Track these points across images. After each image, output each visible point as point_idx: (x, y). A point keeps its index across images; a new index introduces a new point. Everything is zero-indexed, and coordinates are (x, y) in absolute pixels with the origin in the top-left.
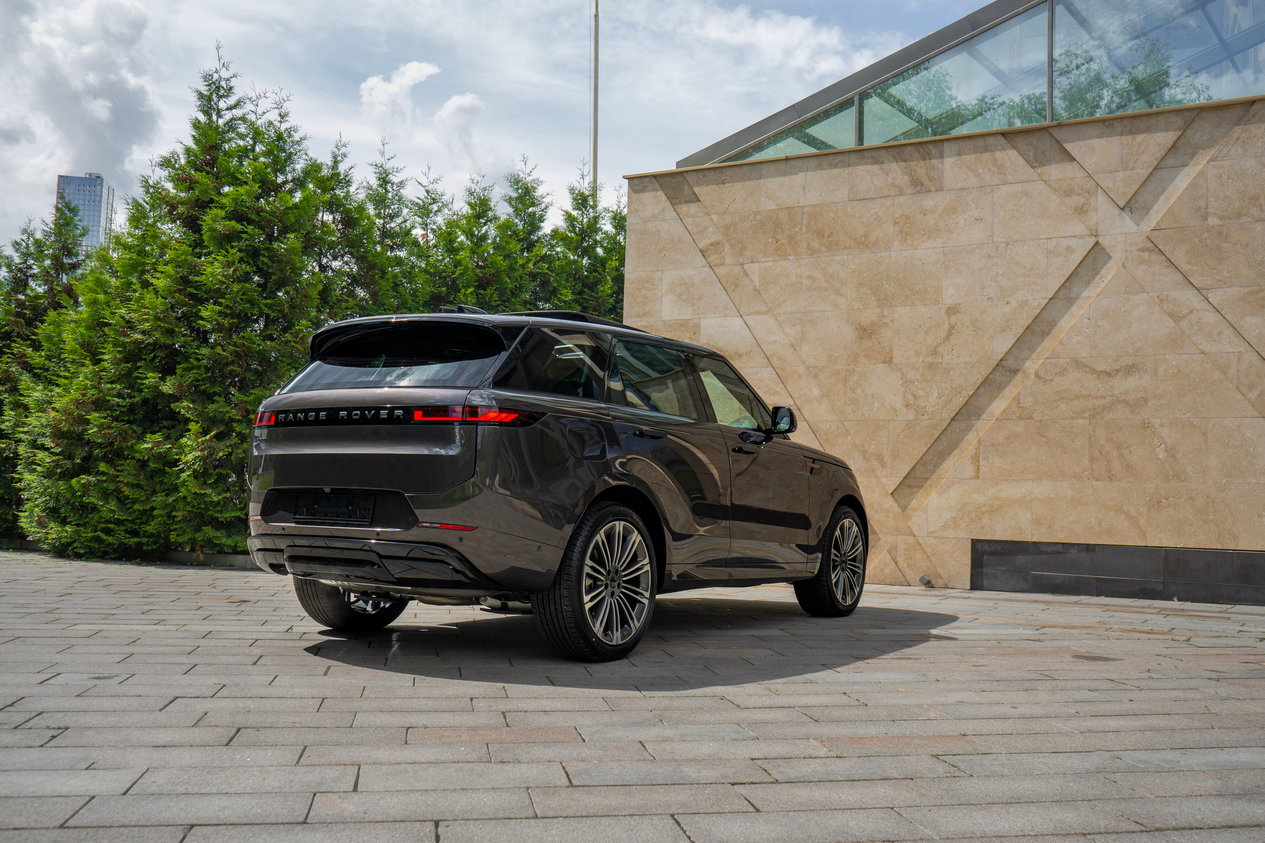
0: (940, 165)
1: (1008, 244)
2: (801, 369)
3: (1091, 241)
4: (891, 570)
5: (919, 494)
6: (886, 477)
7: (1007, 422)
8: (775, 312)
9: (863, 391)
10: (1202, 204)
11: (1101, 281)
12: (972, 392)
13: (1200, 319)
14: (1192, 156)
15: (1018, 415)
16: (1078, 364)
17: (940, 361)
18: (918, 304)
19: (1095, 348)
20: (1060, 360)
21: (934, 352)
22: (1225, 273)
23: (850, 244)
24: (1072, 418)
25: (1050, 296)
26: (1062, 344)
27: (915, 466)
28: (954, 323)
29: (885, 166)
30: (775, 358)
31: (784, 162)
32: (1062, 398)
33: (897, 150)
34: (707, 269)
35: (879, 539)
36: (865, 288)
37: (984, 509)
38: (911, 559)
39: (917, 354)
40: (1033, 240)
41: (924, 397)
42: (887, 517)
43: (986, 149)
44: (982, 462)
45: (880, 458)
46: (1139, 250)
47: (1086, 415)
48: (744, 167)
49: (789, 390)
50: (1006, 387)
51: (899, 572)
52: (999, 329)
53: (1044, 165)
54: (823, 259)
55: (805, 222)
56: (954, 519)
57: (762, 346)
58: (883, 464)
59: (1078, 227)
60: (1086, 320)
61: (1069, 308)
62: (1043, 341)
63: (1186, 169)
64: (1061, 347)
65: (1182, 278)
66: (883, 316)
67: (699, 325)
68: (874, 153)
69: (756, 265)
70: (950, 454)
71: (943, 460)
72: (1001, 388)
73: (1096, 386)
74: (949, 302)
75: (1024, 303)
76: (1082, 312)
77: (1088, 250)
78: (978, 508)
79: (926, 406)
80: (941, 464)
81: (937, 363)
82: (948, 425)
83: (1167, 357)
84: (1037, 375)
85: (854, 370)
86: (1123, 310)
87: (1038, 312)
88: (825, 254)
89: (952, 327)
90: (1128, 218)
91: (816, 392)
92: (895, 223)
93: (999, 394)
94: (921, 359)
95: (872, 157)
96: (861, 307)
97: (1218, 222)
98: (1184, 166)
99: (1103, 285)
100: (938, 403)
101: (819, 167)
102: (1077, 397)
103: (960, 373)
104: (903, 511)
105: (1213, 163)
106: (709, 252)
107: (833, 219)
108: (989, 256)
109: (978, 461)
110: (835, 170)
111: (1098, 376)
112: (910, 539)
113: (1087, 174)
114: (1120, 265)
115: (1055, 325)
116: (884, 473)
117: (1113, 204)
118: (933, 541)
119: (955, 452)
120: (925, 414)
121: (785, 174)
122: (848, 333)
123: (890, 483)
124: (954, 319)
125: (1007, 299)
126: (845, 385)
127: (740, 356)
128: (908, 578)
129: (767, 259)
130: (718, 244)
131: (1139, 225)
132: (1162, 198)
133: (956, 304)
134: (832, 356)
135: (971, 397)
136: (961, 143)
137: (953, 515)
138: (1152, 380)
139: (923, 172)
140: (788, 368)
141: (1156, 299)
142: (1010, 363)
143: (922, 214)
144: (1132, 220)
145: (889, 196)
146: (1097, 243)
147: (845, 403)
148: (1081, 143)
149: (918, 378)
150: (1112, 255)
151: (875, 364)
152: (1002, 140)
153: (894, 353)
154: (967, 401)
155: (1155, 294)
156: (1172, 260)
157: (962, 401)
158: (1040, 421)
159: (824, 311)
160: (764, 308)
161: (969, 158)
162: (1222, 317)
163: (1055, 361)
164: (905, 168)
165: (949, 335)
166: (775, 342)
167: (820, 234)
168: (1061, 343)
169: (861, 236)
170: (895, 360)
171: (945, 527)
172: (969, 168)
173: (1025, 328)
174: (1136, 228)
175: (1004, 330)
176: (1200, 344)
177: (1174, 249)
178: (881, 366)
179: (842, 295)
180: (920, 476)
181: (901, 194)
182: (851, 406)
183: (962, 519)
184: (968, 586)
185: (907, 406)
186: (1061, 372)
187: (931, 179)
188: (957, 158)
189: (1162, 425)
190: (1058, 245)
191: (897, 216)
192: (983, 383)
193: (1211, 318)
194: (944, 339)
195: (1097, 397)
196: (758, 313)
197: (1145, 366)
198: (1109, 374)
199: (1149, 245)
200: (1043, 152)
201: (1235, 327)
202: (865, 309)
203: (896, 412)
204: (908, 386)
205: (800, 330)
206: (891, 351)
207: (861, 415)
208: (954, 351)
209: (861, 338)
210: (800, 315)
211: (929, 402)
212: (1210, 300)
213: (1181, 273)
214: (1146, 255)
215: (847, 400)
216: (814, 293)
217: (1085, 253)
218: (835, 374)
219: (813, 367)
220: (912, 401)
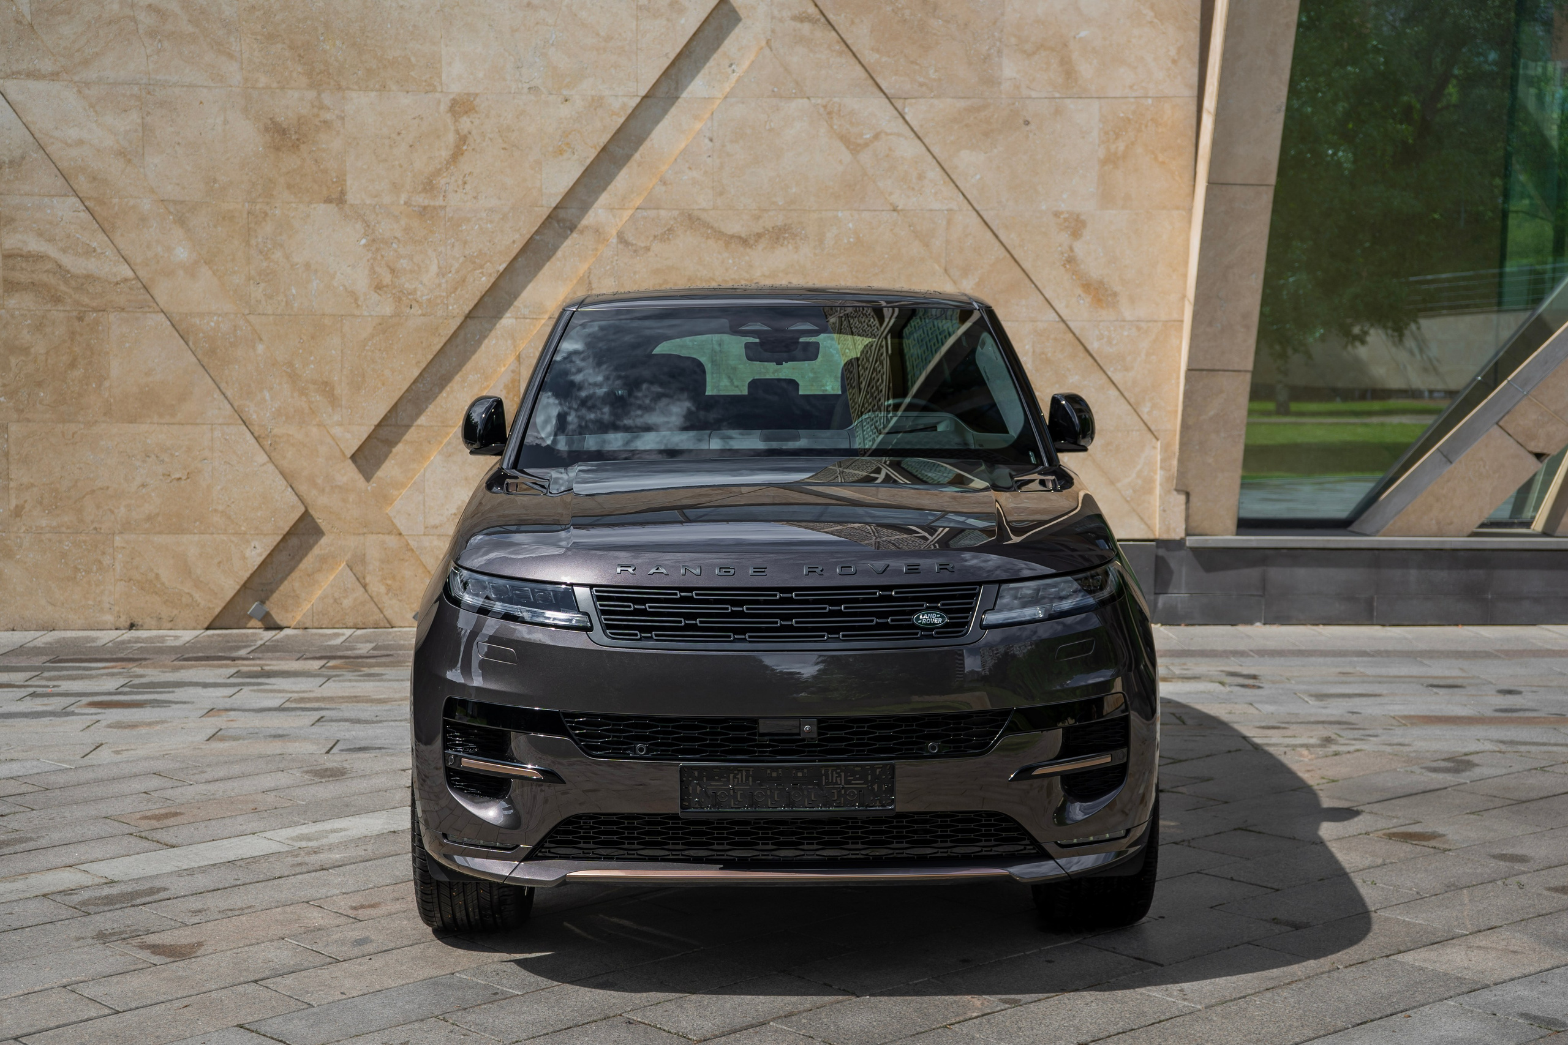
2: (147, 204)
4: (355, 600)
5: (406, 456)
6: (340, 424)
8: (76, 78)
9: (287, 257)
11: (730, 70)
12: (504, 265)
13: (890, 149)
16: (692, 221)
17: (442, 203)
18: (394, 88)
19: (721, 194)
20: (663, 213)
21: (429, 186)
22: (931, 71)
25: (643, 93)
26: (665, 184)
27: (396, 405)
28: (465, 132)
30: (81, 178)
36: (279, 46)
38: (394, 578)
39: (396, 187)
41: (411, 272)
42: (344, 501)
45: (327, 388)
46: (795, 18)
49: (121, 247)
51: (372, 605)
52: (551, 149)
57: (49, 149)
58: (333, 400)
60: (707, 141)
64: (663, 188)
65: (864, 75)
66: (322, 107)
72: (555, 258)
73: (723, 262)
74: (456, 89)
75: (596, 103)
76: (698, 125)
77: (709, 10)
79: (415, 290)
80: (447, 399)
81: (435, 208)
82: (460, 327)
83: (840, 214)
84: (621, 238)
85: (266, 214)
86: (768, 127)
87: (621, 120)
89: (463, 139)
91: (182, 253)
94: (403, 198)
96: (275, 85)
99: (734, 77)
100: (440, 285)
103: (481, 228)
104: (375, 488)
108: (529, 4)
111: (727, 244)
112: (392, 541)
114: (763, 43)
116: (337, 418)
120: (414, 304)
122: (248, 135)
123: (348, 436)
124: (465, 123)
125: (565, 92)
126: (248, 243)
128: (388, 613)
133: (468, 94)
134: (215, 181)
135: (502, 275)
138: (815, 254)
140: (116, 200)
141: (822, 110)
146: (724, 1)
147: (249, 278)
149: (399, 235)
150: (748, 22)
151: (310, 203)
153: (348, 183)
154: (494, 286)
155: (819, 101)
156: (849, 42)
157: (484, 281)
159: (191, 86)
160: (47, 66)
162: (924, 149)
163: (652, 213)
165: (457, 155)
166: (80, 142)
168: (663, 181)
170: (351, 198)
173: (599, 149)
175: (561, 152)
176: (891, 194)
177: (853, 23)
178: (322, 207)
179: (231, 56)
182: (262, 285)
185: (379, 288)
186: (663, 234)
192: (520, 250)
193: (908, 148)
194: (448, 163)
196: (33, 75)
197: (803, 228)
198: (744, 241)
199: (812, 10)
201: (946, 167)
202: (282, 88)
203: (356, 300)
204: (378, 250)
205: (139, 121)
206: (341, 180)
207: (283, 304)
208: (468, 187)
209: (278, 149)
210: (136, 89)
211: (421, 283)
212: (908, 118)
213: (863, 66)
214: (806, 28)
215: (253, 272)
216: (166, 44)
217: (704, 16)
218: (224, 218)
219: (175, 202)
220: (387, 279)
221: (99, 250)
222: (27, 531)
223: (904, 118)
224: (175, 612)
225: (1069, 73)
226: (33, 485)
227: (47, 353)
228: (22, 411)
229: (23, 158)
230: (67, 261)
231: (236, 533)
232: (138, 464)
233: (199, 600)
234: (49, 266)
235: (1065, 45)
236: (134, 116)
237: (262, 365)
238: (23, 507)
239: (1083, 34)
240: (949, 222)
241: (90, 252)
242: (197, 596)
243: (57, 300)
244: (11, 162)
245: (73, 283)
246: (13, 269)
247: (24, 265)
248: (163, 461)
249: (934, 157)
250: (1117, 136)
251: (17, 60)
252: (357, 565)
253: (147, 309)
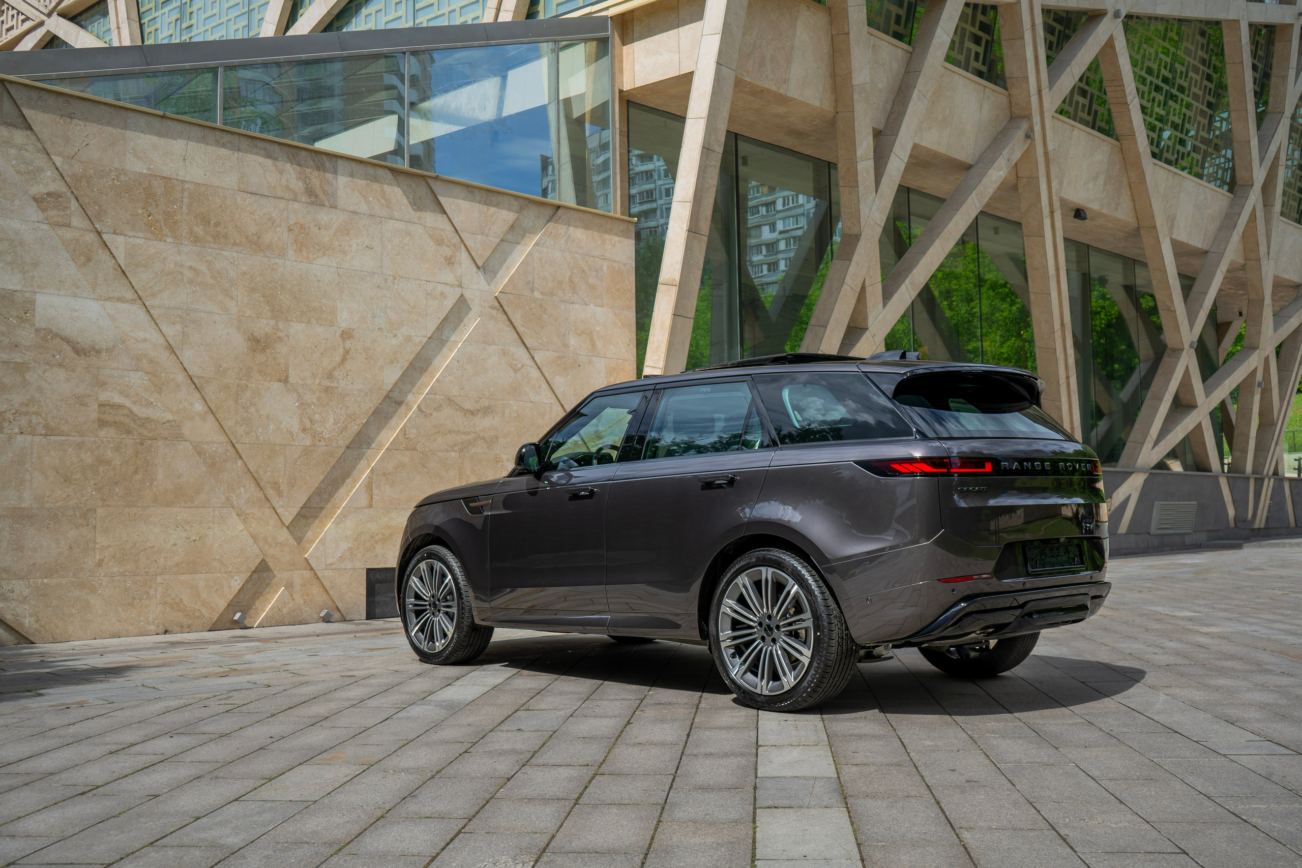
0: (334, 181)
1: (395, 279)
2: (180, 377)
3: (458, 292)
4: (290, 608)
5: (314, 525)
6: (283, 507)
7: (396, 452)
9: (257, 411)
10: (531, 279)
11: (465, 330)
12: (365, 420)
13: (528, 372)
14: (523, 236)
15: (404, 445)
16: (450, 401)
17: (336, 385)
18: (314, 322)
19: (462, 389)
20: (437, 396)
21: (330, 376)
22: (544, 338)
23: (240, 241)
24: (447, 451)
25: (429, 336)
26: (439, 382)
27: (311, 495)
28: (348, 348)
29: (280, 164)
30: (144, 361)
31: (159, 119)
32: (439, 432)
33: (291, 150)
34: (45, 227)
35: (274, 576)
36: (257, 295)
37: (377, 537)
38: (307, 594)
39: (314, 375)
40: (416, 279)
41: (320, 422)
42: (282, 551)
43: (375, 179)
44: (375, 491)
45: (276, 486)
46: (491, 308)
47: (456, 448)
48: (102, 107)
49: (166, 402)
50: (392, 417)
51: (298, 610)
52: (388, 361)
53: (421, 211)
54: (209, 250)
55: (186, 200)
56: (350, 549)
57: (128, 343)
58: (279, 493)
59: (450, 278)
60: (456, 362)
61: (441, 349)
62: (421, 376)
63: (519, 247)
64: (438, 385)
65: (517, 337)
66: (278, 330)
67: (34, 301)
68: (267, 145)
69: (121, 239)
70: (344, 483)
71: (337, 489)
72: (388, 418)
73: (463, 423)
74: (344, 325)
75: (408, 339)
76: (452, 355)
77: (456, 299)
78: (372, 537)
79: (322, 432)
80: (335, 493)
81: (333, 387)
82: (344, 453)
83: (511, 402)
84: (419, 407)
85: (247, 386)
86: (481, 358)
87: (419, 348)
88: (212, 245)
89: (347, 352)
90: (482, 277)
91: (199, 407)
92: (290, 230)
93: (386, 424)
94: (317, 381)
95: (265, 149)
96: (254, 316)
97: (540, 297)
98: (518, 243)
99: (466, 333)
100: (334, 429)
101: (203, 140)
102: (450, 432)
103: (355, 400)
104: (298, 544)
105: (537, 247)
106: (44, 204)
107: (221, 206)
108: (379, 286)
109: (371, 490)
110: (222, 149)
111: (465, 414)
112: (308, 573)
113: (453, 230)
115: (431, 363)
116: (281, 503)
117: (472, 262)
118: (331, 573)
119: (348, 481)
120: (322, 440)
121: (159, 134)
122: (239, 342)
123: (287, 513)
124: (348, 344)
125: (395, 332)
126: (237, 402)
127: (99, 352)
128: (306, 615)
129: (136, 235)
130: (61, 197)
131: (489, 285)
132: (505, 266)
133: (350, 329)
134: (220, 366)
135: (364, 426)
136: (354, 165)
137: (350, 545)
138: (501, 421)
139: (318, 183)
140: (163, 375)
141: (502, 352)
142: (395, 395)
143: (317, 228)
144: (485, 279)
145: (283, 198)
146: (462, 295)
147: (237, 422)
148: (451, 200)
149: (315, 402)
150: (472, 307)
151: (270, 381)
152: (389, 175)
153: (290, 371)
154: (361, 430)
155: (501, 347)
156: (513, 321)
157: (355, 428)
158: (422, 453)
159: (210, 312)
160: (130, 295)
161: (362, 183)
162: (541, 374)
163: (433, 397)
164: (300, 173)
165: (344, 360)
166: (145, 340)
167: (205, 220)
169: (253, 234)
170: (291, 380)
171: (342, 558)
172: (360, 193)
173: (409, 362)
174: (488, 287)
175: (392, 362)
176: (529, 394)
177: (514, 312)
178: (276, 385)
179: (232, 298)
180: (314, 506)
181: (295, 200)
182: (244, 426)
183: (357, 549)
184: (364, 616)
185: (304, 430)
186: (438, 408)
187: (326, 193)
188: (350, 179)
189: (507, 460)
190: (435, 289)
191: (291, 222)
192: (373, 413)
193: (535, 373)
194: (339, 364)
195: (464, 433)
196: (121, 300)
197: (496, 408)
198: (472, 413)
199: (497, 304)
200: (420, 198)
201: (550, 382)
202: (258, 318)
203: (292, 436)
204: (304, 409)
205: (181, 330)
206: (287, 369)
207: (255, 437)
208: (349, 377)
209: (254, 351)
210: (180, 312)
211: (325, 428)
212: (536, 359)
213: (517, 332)
214: (494, 312)
215: (239, 419)
216: (198, 288)
217: (454, 301)
218: (224, 388)
219: (198, 377)
220: (308, 425)
221: (154, 403)
222: (105, 576)
223: (533, 359)
224: (191, 622)
225: (594, 346)
226: (110, 546)
227: (122, 464)
228: (105, 500)
229: (114, 347)
230: (136, 409)
231: (226, 572)
232: (172, 531)
233: (205, 614)
234: (126, 412)
235: (592, 333)
236: (178, 327)
237: (240, 473)
238: (103, 560)
239: (598, 329)
240: (551, 409)
241: (149, 404)
242: (204, 611)
243: (129, 432)
244: (107, 349)
245: (139, 423)
246: (104, 413)
247: (110, 411)
248: (186, 530)
249: (545, 378)
250: (611, 375)
251: (112, 291)
252: (289, 586)
253: (180, 439)
